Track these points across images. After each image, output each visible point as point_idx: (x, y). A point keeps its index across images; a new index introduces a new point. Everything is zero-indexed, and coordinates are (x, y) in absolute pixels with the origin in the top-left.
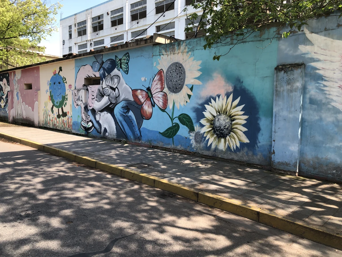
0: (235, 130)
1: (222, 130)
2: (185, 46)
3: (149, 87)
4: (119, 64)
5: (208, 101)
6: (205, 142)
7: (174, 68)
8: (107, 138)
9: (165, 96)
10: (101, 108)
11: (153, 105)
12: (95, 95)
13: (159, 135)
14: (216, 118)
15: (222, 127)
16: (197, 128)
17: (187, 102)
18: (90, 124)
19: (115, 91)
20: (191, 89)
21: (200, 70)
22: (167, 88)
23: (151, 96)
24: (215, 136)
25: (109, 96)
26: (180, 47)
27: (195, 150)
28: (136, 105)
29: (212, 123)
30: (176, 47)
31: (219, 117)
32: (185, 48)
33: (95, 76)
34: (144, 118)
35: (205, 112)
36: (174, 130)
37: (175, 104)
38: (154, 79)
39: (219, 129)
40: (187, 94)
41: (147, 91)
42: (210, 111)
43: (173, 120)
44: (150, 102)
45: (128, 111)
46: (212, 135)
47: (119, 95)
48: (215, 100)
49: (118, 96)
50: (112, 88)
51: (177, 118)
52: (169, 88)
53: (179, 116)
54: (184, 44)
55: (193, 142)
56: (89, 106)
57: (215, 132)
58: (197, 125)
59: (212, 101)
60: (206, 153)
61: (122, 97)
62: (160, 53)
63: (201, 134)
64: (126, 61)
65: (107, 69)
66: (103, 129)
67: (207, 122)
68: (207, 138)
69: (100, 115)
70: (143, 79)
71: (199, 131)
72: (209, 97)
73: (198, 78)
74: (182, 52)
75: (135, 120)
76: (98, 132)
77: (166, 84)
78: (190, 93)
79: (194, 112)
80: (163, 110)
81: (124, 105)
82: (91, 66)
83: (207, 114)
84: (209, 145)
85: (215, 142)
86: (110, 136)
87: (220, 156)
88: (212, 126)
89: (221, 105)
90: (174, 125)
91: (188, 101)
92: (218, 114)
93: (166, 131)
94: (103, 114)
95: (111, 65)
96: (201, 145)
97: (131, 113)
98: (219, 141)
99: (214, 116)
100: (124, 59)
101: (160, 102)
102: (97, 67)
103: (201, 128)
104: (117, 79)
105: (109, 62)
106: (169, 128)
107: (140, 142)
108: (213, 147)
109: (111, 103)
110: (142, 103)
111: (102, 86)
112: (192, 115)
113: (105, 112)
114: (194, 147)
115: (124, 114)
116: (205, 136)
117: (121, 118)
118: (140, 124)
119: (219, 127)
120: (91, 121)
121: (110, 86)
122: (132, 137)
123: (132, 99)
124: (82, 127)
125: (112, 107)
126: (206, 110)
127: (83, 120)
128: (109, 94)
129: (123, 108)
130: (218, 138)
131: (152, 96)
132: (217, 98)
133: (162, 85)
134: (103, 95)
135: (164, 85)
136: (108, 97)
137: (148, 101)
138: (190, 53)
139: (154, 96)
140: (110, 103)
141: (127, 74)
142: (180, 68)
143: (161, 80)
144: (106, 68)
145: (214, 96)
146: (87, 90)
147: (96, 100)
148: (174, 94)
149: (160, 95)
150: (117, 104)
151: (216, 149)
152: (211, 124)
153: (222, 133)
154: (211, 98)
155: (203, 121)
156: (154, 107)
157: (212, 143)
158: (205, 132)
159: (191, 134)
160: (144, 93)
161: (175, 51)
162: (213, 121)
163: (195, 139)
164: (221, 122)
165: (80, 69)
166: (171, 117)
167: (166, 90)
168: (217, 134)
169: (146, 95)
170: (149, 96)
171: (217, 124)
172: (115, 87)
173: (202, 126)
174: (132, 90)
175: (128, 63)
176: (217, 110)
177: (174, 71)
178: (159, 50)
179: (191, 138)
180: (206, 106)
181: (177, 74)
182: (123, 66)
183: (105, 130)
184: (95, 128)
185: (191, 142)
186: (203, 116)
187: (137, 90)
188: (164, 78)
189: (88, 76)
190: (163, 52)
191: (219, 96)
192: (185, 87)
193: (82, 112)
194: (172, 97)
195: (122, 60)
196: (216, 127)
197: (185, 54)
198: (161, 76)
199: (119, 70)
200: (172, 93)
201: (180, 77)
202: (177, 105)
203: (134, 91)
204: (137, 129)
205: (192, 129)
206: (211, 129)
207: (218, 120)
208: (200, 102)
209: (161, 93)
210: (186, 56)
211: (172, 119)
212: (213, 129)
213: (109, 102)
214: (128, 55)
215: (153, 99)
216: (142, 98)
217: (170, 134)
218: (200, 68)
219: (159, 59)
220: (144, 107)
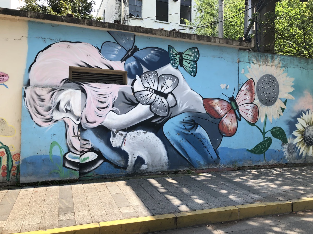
1: (311, 139)
2: (279, 61)
3: (233, 97)
4: (178, 60)
5: (300, 115)
6: (297, 152)
7: (267, 80)
8: (145, 173)
9: (256, 109)
10: (127, 125)
11: (239, 118)
12: (110, 101)
13: (246, 153)
14: (306, 129)
15: (311, 137)
16: (290, 140)
17: (280, 115)
18: (92, 156)
19: (166, 98)
20: (285, 103)
21: (293, 86)
22: (258, 100)
23: (235, 108)
24: (306, 145)
25: (151, 104)
26: (274, 60)
27: (288, 161)
28: (210, 119)
29: (303, 133)
30: (270, 60)
31: (309, 128)
32: (279, 63)
33: (111, 68)
34: (224, 135)
35: (297, 124)
36: (265, 145)
37: (268, 118)
38: (241, 88)
39: (309, 139)
40: (281, 108)
41: (230, 102)
42: (301, 124)
43: (265, 134)
44: (234, 115)
45: (195, 127)
46: (303, 145)
47: (176, 104)
48: (306, 114)
49: (172, 105)
51: (270, 132)
52: (261, 100)
53: (271, 130)
54: (278, 59)
55: (286, 154)
56: (88, 122)
57: (305, 141)
58: (290, 137)
59: (304, 114)
60: (298, 161)
61: (182, 107)
62: (249, 60)
63: (294, 145)
64: (192, 58)
65: (146, 62)
66: (131, 160)
67: (299, 133)
68: (299, 148)
69: (125, 137)
70: (223, 86)
71: (292, 142)
72: (301, 111)
73: (292, 93)
74: (276, 66)
75: (208, 138)
76: (117, 166)
77: (258, 95)
78: (283, 106)
79: (287, 125)
80: (253, 124)
81: (187, 119)
82: (98, 48)
83: (299, 126)
84: (300, 153)
85: (306, 150)
86: (151, 169)
87: (309, 162)
88: (303, 136)
89: (310, 118)
90: (265, 139)
91: (282, 114)
92: (308, 125)
93: (257, 146)
94: (131, 134)
95: (157, 58)
96: (293, 155)
97: (200, 130)
98: (309, 149)
99: (305, 128)
100: (188, 55)
101: (248, 115)
102: (116, 53)
103: (293, 140)
104: (173, 80)
105: (152, 52)
106: (260, 144)
107: (217, 167)
108: (304, 155)
109: (156, 116)
110: (221, 116)
112: (285, 128)
113: (141, 131)
114: (287, 158)
115: (187, 132)
116: (297, 146)
117: (179, 139)
119: (308, 137)
120: (92, 150)
121: (153, 89)
122: (202, 162)
123: (203, 111)
124: (67, 165)
125: (158, 123)
126: (298, 123)
128: (151, 102)
129: (183, 123)
130: (308, 146)
132: (307, 112)
133: (252, 96)
134: (136, 102)
135: (254, 97)
136: (149, 106)
137: (230, 114)
138: (284, 69)
139: (239, 108)
140: (153, 115)
141: (194, 76)
142: (274, 81)
143: (250, 90)
144: (144, 59)
147: (112, 111)
148: (266, 106)
149: (249, 107)
150: (170, 118)
151: (306, 156)
152: (302, 135)
153: (311, 142)
154: (303, 112)
155: (295, 133)
156: (240, 120)
157: (303, 152)
158: (296, 143)
159: (284, 146)
160: (225, 104)
161: (268, 63)
162: (303, 132)
163: (288, 150)
164: (310, 132)
165: (50, 46)
166: (263, 131)
167: (257, 102)
168: (307, 143)
169: (228, 106)
170: (232, 108)
171: (307, 134)
172: (166, 92)
173: (295, 137)
174: (203, 99)
175: (197, 61)
176: (307, 122)
177: (267, 82)
178: (249, 57)
179: (284, 150)
180: (298, 119)
181: (270, 87)
182: (184, 63)
183: (140, 161)
184: (106, 160)
185: (285, 154)
186: (295, 129)
187: (213, 99)
188: (255, 89)
190: (254, 60)
191: (308, 111)
192: (278, 100)
193: (70, 133)
194: (263, 110)
195: (183, 55)
196: (306, 137)
197: (279, 69)
198: (251, 86)
199: (177, 68)
200: (264, 106)
201: (273, 90)
202: (270, 119)
203: (207, 102)
204: (211, 150)
205: (285, 141)
206: (302, 139)
207: (308, 131)
208: (294, 115)
209: (250, 105)
210: (279, 71)
211: (263, 134)
212: (304, 139)
213: (151, 115)
214: (196, 50)
215: (238, 111)
216: (220, 109)
217: (261, 149)
218: (293, 84)
219: (248, 67)
220: (225, 121)
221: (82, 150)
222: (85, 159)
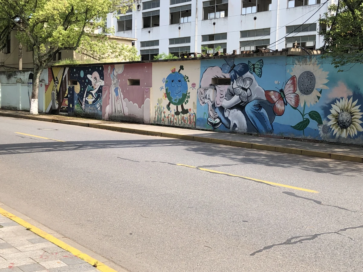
0: (353, 122)
1: (344, 123)
2: (316, 60)
3: (282, 89)
4: (252, 69)
5: (334, 102)
6: (331, 132)
7: (306, 75)
8: (237, 132)
9: (297, 97)
10: (230, 106)
11: (286, 104)
12: (224, 94)
13: (290, 128)
14: (340, 114)
15: (344, 121)
16: (324, 122)
17: (316, 102)
18: (218, 121)
19: (246, 91)
20: (320, 92)
21: (327, 79)
22: (299, 91)
23: (283, 96)
24: (339, 127)
25: (240, 95)
26: (312, 60)
27: (323, 138)
28: (268, 104)
29: (337, 118)
30: (308, 60)
31: (342, 114)
32: (316, 61)
33: (225, 77)
34: (276, 114)
35: (331, 109)
36: (304, 124)
37: (306, 104)
38: (287, 83)
39: (342, 122)
40: (317, 96)
41: (280, 92)
42: (335, 109)
43: (304, 116)
44: (283, 101)
45: (260, 109)
46: (337, 127)
47: (251, 95)
48: (339, 101)
49: (249, 96)
50: (243, 88)
51: (308, 114)
52: (301, 91)
53: (309, 113)
54: (315, 58)
55: (321, 133)
56: (217, 104)
57: (339, 124)
58: (325, 120)
59: (337, 101)
60: (332, 140)
61: (254, 96)
62: (293, 62)
63: (328, 126)
64: (259, 66)
65: (238, 72)
66: (232, 124)
67: (333, 117)
68: (333, 129)
69: (229, 112)
70: (276, 82)
71: (326, 124)
72: (335, 98)
73: (326, 84)
74: (313, 64)
75: (267, 116)
76: (226, 127)
77: (299, 87)
78: (319, 95)
79: (322, 110)
80: (295, 108)
81: (257, 103)
82: (221, 68)
83: (333, 111)
84: (334, 134)
85: (339, 132)
86: (239, 131)
87: (342, 142)
88: (337, 120)
89: (344, 105)
90: (304, 120)
91: (318, 101)
92: (342, 111)
93: (298, 124)
94: (232, 111)
95: (243, 69)
96: (328, 135)
97: (263, 111)
98: (342, 131)
99: (338, 113)
100: (257, 65)
101: (292, 102)
102: (227, 69)
103: (328, 122)
104: (250, 81)
105: (241, 66)
106: (301, 123)
107: (272, 135)
108: (337, 135)
109: (242, 102)
110: (275, 102)
111: (233, 87)
112: (321, 112)
113: (236, 110)
114: (322, 136)
115: (256, 111)
116: (331, 128)
117: (252, 115)
118: (271, 120)
119: (342, 121)
120: (218, 117)
121: (241, 87)
122: (264, 131)
123: (265, 98)
124: (208, 123)
125: (243, 105)
126: (332, 109)
127: (210, 116)
128: (240, 94)
129: (254, 106)
130: (341, 129)
131: (285, 97)
132: (341, 99)
133: (294, 88)
134: (234, 94)
135: (296, 88)
136: (239, 96)
137: (280, 101)
138: (320, 65)
140: (241, 101)
141: (260, 77)
142: (311, 75)
143: (294, 83)
144: (237, 71)
145: (339, 98)
146: (215, 89)
147: (225, 99)
148: (305, 95)
149: (292, 96)
150: (248, 103)
151: (340, 137)
152: (336, 119)
153: (344, 125)
154: (337, 100)
155: (329, 117)
156: (286, 105)
157: (336, 133)
158: (331, 125)
159: (320, 126)
160: (277, 94)
161: (307, 63)
162: (337, 116)
163: (323, 130)
164: (344, 117)
165: (206, 70)
166: (302, 114)
167: (298, 92)
168: (340, 126)
169: (279, 95)
170: (281, 97)
171: (341, 119)
172: (247, 88)
173: (329, 120)
174: (265, 91)
175: (262, 68)
176: (341, 108)
177: (306, 77)
178: (293, 60)
179: (319, 129)
180: (332, 105)
181: (309, 80)
182: (256, 70)
183: (235, 125)
184: (223, 123)
185: (320, 133)
186: (330, 113)
187: (270, 91)
188: (297, 83)
189: (216, 77)
190: (296, 62)
191: (342, 99)
192: (315, 90)
193: (209, 110)
194: (303, 98)
195: (255, 65)
196: (340, 121)
197: (315, 65)
198: (294, 81)
199: (252, 74)
200: (303, 95)
201: (311, 82)
202: (308, 104)
203: (267, 92)
204: (269, 123)
205: (320, 123)
206: (336, 122)
207: (341, 116)
208: (328, 102)
209: (293, 94)
210: (316, 68)
211: (303, 115)
212: (338, 122)
213: (239, 101)
214: (262, 61)
215: (285, 99)
216: (274, 97)
217: (301, 127)
218: (328, 77)
219: (292, 67)
220: (277, 106)
221: (215, 117)
222: (216, 122)
